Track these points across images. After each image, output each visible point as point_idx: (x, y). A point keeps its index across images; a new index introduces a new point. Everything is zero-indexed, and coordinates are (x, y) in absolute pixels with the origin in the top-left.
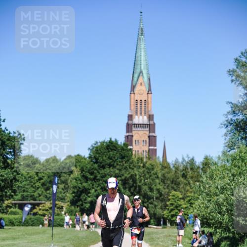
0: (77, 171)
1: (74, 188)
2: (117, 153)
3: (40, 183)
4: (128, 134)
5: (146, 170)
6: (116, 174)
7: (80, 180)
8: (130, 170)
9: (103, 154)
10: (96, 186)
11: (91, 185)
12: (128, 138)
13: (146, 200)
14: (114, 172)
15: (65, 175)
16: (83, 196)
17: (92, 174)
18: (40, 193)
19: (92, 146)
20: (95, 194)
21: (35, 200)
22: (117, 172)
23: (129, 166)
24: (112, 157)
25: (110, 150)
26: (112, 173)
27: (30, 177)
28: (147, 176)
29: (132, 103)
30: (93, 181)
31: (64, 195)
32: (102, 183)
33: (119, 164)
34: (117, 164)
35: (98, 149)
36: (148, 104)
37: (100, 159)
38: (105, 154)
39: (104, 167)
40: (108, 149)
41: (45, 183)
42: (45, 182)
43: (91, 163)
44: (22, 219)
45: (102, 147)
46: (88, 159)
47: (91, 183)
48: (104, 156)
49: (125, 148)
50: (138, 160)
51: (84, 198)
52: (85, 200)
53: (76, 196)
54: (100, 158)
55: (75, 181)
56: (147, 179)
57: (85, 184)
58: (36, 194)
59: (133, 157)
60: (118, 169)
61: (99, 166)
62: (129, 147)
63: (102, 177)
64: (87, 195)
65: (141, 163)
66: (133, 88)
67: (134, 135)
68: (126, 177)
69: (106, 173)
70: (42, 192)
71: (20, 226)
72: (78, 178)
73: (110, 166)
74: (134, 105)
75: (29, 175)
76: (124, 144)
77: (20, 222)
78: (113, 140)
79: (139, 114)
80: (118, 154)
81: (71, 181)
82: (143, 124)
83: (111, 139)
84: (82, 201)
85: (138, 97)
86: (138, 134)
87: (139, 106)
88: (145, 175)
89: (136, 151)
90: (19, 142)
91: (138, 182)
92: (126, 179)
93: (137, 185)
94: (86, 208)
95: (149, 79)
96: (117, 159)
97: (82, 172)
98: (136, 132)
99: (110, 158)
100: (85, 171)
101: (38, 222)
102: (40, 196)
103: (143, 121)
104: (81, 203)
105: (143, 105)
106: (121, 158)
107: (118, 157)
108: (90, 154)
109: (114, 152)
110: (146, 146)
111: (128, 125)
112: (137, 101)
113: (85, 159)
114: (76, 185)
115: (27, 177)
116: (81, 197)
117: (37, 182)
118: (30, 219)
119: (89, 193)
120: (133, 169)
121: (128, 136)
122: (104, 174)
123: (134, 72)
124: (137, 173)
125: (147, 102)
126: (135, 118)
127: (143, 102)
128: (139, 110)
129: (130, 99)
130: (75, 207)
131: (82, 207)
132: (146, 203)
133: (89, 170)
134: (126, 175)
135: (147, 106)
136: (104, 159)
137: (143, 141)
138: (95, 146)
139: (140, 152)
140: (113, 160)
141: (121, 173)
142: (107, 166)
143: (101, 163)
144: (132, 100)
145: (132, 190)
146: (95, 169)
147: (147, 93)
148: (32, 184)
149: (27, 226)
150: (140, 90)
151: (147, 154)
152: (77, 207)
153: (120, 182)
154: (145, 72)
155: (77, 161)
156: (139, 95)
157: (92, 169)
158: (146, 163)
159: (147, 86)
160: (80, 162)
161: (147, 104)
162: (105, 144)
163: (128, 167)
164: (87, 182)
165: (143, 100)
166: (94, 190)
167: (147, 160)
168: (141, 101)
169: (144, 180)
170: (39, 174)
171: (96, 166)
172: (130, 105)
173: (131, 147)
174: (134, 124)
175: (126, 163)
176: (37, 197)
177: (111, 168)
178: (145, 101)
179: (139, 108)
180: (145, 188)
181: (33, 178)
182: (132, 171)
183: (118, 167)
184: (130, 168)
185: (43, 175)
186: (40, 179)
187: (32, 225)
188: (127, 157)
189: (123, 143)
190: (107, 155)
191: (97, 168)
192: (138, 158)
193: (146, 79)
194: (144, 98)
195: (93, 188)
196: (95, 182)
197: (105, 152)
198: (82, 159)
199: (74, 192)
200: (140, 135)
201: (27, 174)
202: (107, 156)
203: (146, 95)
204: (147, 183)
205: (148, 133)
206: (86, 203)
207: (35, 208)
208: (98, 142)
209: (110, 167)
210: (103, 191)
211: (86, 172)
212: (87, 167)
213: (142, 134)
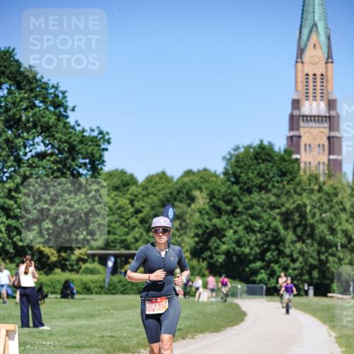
0: (202, 198)
1: (197, 228)
2: (272, 167)
3: (136, 218)
4: (292, 133)
5: (324, 197)
6: (270, 203)
7: (207, 213)
8: (296, 197)
9: (249, 167)
10: (235, 225)
11: (227, 222)
12: (292, 140)
13: (323, 249)
14: (268, 200)
15: (181, 205)
16: (214, 242)
17: (228, 202)
18: (137, 236)
19: (230, 153)
20: (234, 237)
21: (128, 248)
22: (273, 199)
23: (295, 190)
24: (263, 173)
25: (260, 161)
26: (264, 202)
27: (119, 208)
28: (326, 206)
29: (299, 79)
30: (231, 216)
31: (179, 239)
32: (247, 220)
33: (277, 185)
34: (274, 186)
35: (240, 159)
36: (327, 81)
37: (244, 177)
38: (252, 167)
39: (249, 191)
40: (256, 159)
41: (147, 219)
42: (146, 216)
43: (228, 183)
44: (104, 282)
45: (246, 157)
46: (222, 176)
47: (228, 219)
48: (250, 172)
49: (286, 157)
50: (309, 179)
51: (215, 245)
52: (217, 248)
53: (201, 241)
54: (242, 175)
55: (198, 214)
56: (326, 212)
57: (216, 221)
58: (130, 238)
59: (302, 172)
60: (274, 195)
61: (241, 189)
62: (295, 156)
63: (247, 208)
64: (220, 240)
65: (315, 184)
66: (301, 52)
67: (302, 134)
68: (288, 209)
69: (253, 201)
70: (141, 234)
71: (101, 294)
72: (204, 209)
73: (261, 188)
74: (302, 82)
75: (117, 205)
76: (285, 151)
77: (102, 287)
78: (266, 143)
79: (311, 98)
80: (275, 168)
81: (191, 215)
82: (318, 117)
83: (262, 142)
84: (211, 251)
85: (309, 69)
86: (310, 133)
87: (311, 84)
88: (322, 205)
89: (306, 163)
90: (100, 146)
91: (309, 217)
92: (289, 212)
93: (308, 222)
94: (218, 264)
95: (329, 38)
96: (274, 177)
97: (211, 200)
98: (306, 130)
99: (260, 175)
100: (217, 197)
101: (135, 288)
102: (137, 240)
103: (318, 110)
104: (208, 253)
105: (318, 83)
106: (280, 176)
107: (274, 174)
108: (225, 168)
109: (267, 165)
110: (324, 154)
111: (292, 117)
112: (307, 75)
113: (217, 177)
114: (201, 221)
115: (114, 208)
116: (210, 244)
117: (132, 216)
118: (120, 281)
119: (224, 236)
120: (300, 195)
121: (291, 138)
122: (249, 204)
123: (301, 25)
124: (307, 202)
125: (324, 77)
126: (304, 105)
127: (318, 77)
128: (311, 91)
129: (296, 72)
130: (199, 261)
131: (211, 261)
132: (323, 254)
133: (224, 196)
134: (287, 205)
135: (325, 84)
136: (251, 176)
137: (319, 145)
138: (236, 153)
139: (313, 164)
140: (266, 179)
141: (280, 202)
142: (255, 189)
143: (245, 184)
144: (300, 75)
145: (299, 231)
146: (235, 195)
147: (324, 61)
148: (123, 220)
149: (114, 294)
150: (312, 57)
151: (326, 168)
152: (203, 262)
153: (278, 217)
154: (321, 25)
155: (202, 180)
156: (311, 65)
157: (230, 194)
158: (324, 183)
159: (325, 49)
160: (207, 181)
161: (325, 81)
162: (252, 150)
163: (292, 191)
164: (219, 217)
165: (318, 74)
166: (232, 231)
167: (326, 179)
168: (315, 75)
169: (321, 215)
170: (136, 204)
171: (236, 188)
172: (296, 82)
173: (298, 156)
174: (303, 116)
175: (288, 183)
176: (131, 243)
177: (263, 192)
178: (322, 75)
179: (311, 87)
180: (322, 229)
181: (124, 211)
182: (299, 197)
183: (275, 190)
184: (296, 193)
185: (143, 204)
186: (138, 212)
187: (123, 293)
188: (291, 173)
189: (282, 149)
190: (255, 169)
191: (238, 192)
192: (310, 175)
193: (323, 38)
194: (320, 69)
195: (231, 228)
196: (234, 217)
197: (251, 165)
198: (212, 176)
199: (197, 235)
200: (313, 135)
201: (115, 203)
202: (256, 172)
203: (324, 65)
204: (326, 219)
205: (326, 131)
206: (217, 254)
207: (129, 263)
208: (241, 146)
209: (260, 191)
210: (247, 233)
211: (218, 199)
212: (220, 191)
213: (317, 132)
